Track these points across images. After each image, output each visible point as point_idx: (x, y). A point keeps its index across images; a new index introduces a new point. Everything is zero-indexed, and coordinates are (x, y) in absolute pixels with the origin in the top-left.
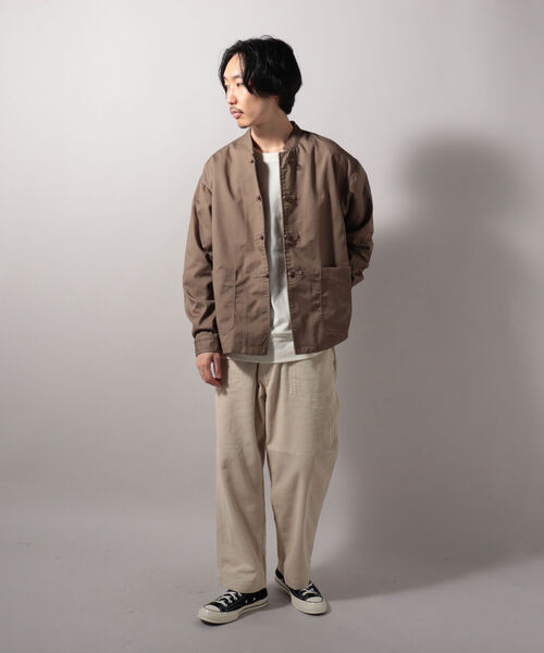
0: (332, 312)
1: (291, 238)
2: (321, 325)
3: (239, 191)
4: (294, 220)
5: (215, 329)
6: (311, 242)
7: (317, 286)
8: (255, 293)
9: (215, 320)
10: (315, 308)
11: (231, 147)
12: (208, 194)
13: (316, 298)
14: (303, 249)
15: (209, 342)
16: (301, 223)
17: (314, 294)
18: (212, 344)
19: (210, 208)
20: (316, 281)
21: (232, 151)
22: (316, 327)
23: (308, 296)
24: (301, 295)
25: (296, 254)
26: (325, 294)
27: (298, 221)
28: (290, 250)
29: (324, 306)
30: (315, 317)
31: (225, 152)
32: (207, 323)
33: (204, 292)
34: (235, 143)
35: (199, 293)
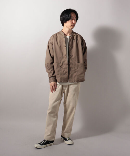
1: (70, 56)
2: (76, 76)
5: (55, 77)
6: (75, 57)
8: (64, 68)
10: (75, 72)
14: (73, 58)
15: (54, 79)
17: (75, 69)
19: (53, 48)
20: (75, 66)
21: (58, 35)
27: (72, 52)
28: (70, 58)
30: (75, 74)
31: (56, 35)
32: (54, 75)
33: (52, 68)
34: (58, 33)
35: (51, 68)
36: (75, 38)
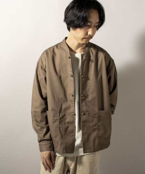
0: (103, 132)
1: (84, 96)
2: (97, 138)
3: (60, 71)
4: (86, 87)
5: (51, 139)
6: (94, 98)
7: (96, 120)
8: (68, 123)
9: (50, 135)
10: (94, 130)
11: (55, 47)
12: (44, 71)
13: (95, 125)
14: (90, 101)
15: (48, 145)
16: (89, 89)
17: (94, 123)
18: (50, 147)
19: (45, 78)
20: (95, 117)
21: (56, 50)
22: (95, 139)
23: (91, 124)
24: (88, 124)
25: (86, 104)
26: (100, 123)
27: (88, 88)
28: (84, 102)
29: (99, 129)
30: (94, 134)
31: (52, 50)
32: (47, 137)
33: (45, 120)
34: (57, 46)
35: (41, 121)
36: (93, 58)
